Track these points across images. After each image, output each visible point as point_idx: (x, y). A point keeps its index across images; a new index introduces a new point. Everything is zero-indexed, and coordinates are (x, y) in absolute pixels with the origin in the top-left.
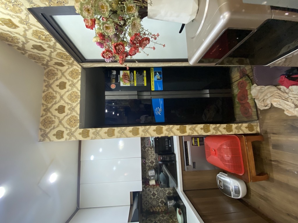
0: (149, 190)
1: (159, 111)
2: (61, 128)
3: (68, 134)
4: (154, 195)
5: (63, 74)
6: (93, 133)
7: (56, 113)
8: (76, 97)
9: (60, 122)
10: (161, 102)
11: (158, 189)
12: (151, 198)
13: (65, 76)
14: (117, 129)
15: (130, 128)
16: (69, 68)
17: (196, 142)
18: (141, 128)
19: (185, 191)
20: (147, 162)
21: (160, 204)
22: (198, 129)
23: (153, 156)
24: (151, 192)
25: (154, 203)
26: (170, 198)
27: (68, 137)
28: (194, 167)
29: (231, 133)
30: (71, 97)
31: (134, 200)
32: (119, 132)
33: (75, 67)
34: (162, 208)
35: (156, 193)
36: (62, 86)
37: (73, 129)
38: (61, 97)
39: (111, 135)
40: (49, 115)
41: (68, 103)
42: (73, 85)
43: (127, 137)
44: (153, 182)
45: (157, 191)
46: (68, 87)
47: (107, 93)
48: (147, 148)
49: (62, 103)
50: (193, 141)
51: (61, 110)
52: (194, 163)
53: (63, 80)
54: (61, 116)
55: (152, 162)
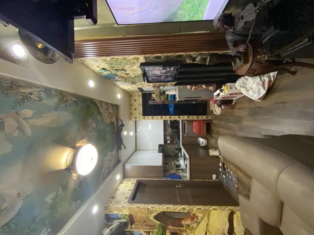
0: (167, 146)
1: (171, 109)
2: (136, 116)
3: (138, 118)
4: (169, 148)
5: (135, 96)
6: (147, 118)
7: (134, 110)
8: (140, 104)
9: (136, 114)
10: (173, 105)
11: (172, 146)
12: (168, 150)
13: (136, 97)
14: (155, 117)
15: (160, 117)
16: (137, 94)
17: (190, 123)
18: (164, 117)
19: (183, 145)
20: (166, 133)
21: (172, 153)
22: (186, 117)
23: (169, 130)
24: (168, 147)
25: (170, 152)
26: (177, 149)
27: (138, 119)
28: (188, 134)
29: (198, 119)
30: (139, 105)
31: (160, 148)
32: (156, 118)
33: (139, 93)
34: (173, 154)
35: (171, 148)
36: (135, 100)
37: (140, 116)
38: (135, 105)
39: (153, 118)
40: (131, 111)
41: (138, 107)
42: (139, 100)
43: (159, 119)
44: (169, 142)
45: (171, 147)
46: (137, 101)
47: (150, 101)
48: (166, 127)
49: (135, 107)
50: (188, 123)
51: (135, 109)
52: (188, 133)
53: (135, 98)
54: (136, 111)
55: (169, 134)
